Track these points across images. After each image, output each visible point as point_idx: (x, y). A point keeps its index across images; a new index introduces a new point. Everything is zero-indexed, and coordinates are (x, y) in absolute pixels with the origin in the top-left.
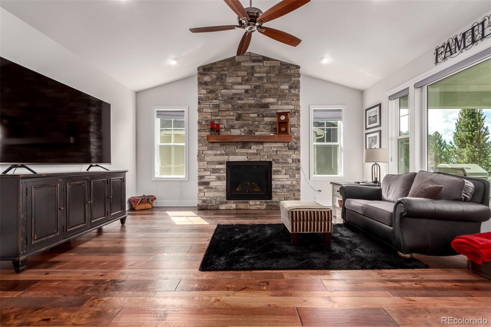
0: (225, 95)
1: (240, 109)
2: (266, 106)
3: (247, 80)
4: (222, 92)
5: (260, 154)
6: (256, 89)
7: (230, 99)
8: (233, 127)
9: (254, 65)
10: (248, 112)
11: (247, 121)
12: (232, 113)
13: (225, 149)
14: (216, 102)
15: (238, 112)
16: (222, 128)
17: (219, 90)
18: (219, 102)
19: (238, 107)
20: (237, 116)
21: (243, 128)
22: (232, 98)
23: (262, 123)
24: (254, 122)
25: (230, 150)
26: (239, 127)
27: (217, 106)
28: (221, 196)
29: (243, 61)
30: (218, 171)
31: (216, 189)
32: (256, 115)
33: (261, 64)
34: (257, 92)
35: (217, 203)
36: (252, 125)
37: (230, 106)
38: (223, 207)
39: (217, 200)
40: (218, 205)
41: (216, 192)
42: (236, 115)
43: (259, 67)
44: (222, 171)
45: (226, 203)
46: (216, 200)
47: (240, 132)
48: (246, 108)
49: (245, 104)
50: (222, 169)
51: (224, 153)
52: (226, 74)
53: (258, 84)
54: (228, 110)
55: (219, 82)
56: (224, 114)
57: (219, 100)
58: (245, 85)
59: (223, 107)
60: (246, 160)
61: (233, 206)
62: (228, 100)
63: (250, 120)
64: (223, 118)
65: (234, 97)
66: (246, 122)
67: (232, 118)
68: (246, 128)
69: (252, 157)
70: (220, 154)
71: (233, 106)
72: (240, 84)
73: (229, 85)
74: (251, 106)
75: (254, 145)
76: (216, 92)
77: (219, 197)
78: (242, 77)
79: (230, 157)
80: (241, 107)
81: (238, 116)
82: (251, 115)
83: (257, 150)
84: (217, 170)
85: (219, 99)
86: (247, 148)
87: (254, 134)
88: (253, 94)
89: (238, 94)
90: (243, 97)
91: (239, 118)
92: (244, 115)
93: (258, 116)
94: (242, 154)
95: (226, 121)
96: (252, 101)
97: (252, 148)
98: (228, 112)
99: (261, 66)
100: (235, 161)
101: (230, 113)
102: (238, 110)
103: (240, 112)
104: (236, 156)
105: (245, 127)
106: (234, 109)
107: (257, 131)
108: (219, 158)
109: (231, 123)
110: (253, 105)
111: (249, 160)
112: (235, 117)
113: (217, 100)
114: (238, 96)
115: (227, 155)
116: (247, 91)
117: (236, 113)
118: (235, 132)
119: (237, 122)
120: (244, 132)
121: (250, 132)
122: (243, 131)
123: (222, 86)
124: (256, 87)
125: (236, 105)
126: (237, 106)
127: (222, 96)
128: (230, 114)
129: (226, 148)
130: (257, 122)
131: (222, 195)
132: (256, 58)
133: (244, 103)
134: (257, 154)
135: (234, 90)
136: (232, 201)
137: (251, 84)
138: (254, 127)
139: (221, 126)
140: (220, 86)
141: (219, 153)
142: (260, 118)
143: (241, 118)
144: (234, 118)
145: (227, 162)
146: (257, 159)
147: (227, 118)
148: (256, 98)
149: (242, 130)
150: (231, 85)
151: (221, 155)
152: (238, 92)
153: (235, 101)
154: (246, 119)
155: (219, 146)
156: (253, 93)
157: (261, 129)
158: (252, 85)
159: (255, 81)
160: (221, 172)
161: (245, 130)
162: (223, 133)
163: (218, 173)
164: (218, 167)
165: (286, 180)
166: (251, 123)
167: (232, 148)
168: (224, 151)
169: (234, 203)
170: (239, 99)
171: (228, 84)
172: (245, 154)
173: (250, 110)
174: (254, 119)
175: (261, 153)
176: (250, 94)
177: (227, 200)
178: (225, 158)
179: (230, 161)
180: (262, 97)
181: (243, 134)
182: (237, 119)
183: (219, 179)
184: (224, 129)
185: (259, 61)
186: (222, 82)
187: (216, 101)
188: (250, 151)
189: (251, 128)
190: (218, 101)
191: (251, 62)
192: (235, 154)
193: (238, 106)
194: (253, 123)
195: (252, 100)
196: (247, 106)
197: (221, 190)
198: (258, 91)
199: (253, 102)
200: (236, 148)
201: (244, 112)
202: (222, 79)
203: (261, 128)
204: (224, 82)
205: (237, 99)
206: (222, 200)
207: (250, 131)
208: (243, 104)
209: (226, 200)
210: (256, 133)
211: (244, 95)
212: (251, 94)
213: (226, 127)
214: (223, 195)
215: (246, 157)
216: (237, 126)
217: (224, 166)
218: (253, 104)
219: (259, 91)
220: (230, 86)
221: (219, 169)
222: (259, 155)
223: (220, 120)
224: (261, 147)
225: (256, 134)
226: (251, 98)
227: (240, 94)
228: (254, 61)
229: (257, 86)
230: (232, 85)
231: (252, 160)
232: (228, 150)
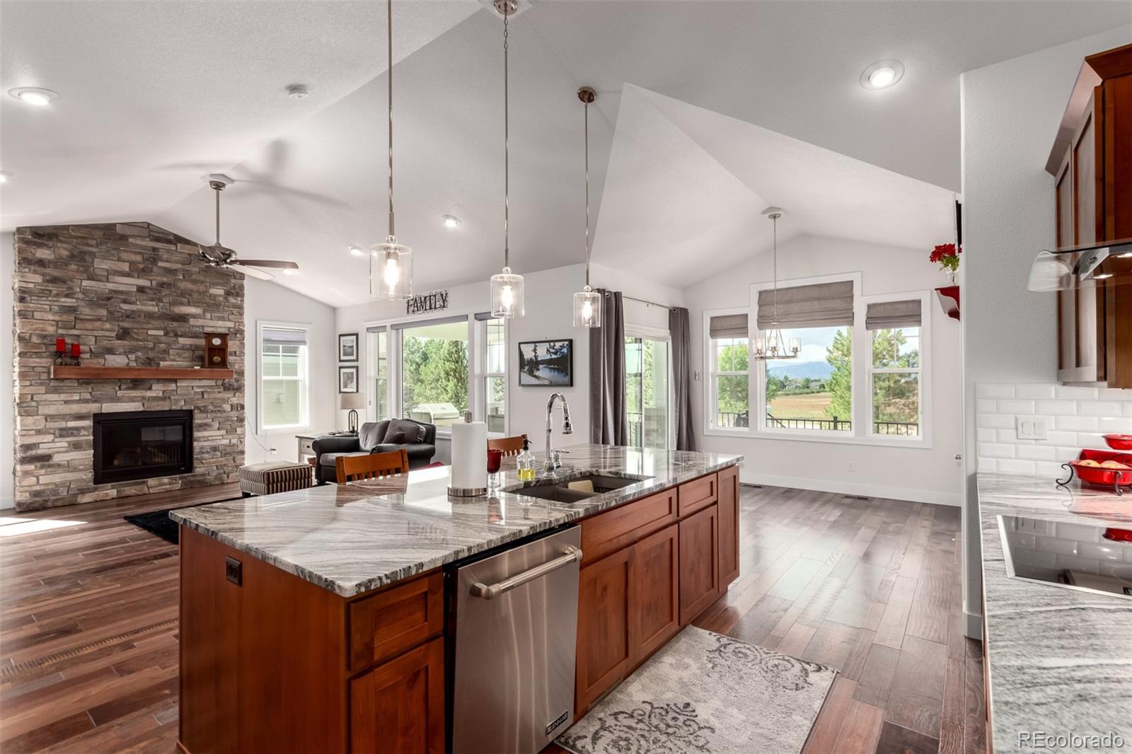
0: (92, 290)
1: (127, 319)
2: (183, 318)
3: (143, 270)
4: (83, 284)
5: (169, 398)
6: (163, 287)
7: (103, 300)
8: (110, 351)
9: (158, 246)
10: (145, 326)
11: (142, 341)
12: (108, 326)
13: (90, 390)
14: (69, 302)
15: (121, 324)
16: (85, 353)
17: (75, 280)
18: (76, 302)
19: (122, 316)
20: (121, 331)
21: (134, 353)
22: (109, 299)
23: (173, 347)
24: (158, 344)
25: (104, 393)
26: (125, 352)
27: (72, 310)
28: (83, 479)
29: (134, 235)
30: (75, 432)
31: (68, 467)
32: (161, 333)
33: (173, 248)
34: (163, 294)
35: (70, 493)
36: (152, 349)
37: (104, 312)
38: (87, 498)
39: (72, 486)
40: (75, 495)
41: (69, 472)
42: (117, 329)
43: (168, 251)
44: (83, 432)
45: (95, 490)
46: (69, 487)
47: (127, 361)
48: (140, 319)
49: (138, 311)
50: (83, 428)
51: (90, 398)
52: (94, 253)
53: (165, 279)
54: (99, 320)
55: (75, 265)
56: (89, 326)
57: (77, 299)
58: (138, 277)
59: (86, 311)
60: (141, 409)
61: (111, 493)
62: (98, 300)
63: (148, 341)
64: (86, 332)
65: (112, 298)
66: (141, 343)
67: (107, 334)
68: (139, 354)
69: (155, 403)
70: (80, 400)
71: (111, 313)
72: (128, 275)
73: (102, 273)
74: (150, 316)
75: (157, 383)
76: (69, 282)
77: (76, 481)
78: (132, 263)
79: (104, 405)
80: (128, 316)
81: (123, 332)
82: (150, 332)
83: (164, 392)
84: (70, 432)
85: (76, 296)
86: (143, 389)
87: (158, 364)
88: (155, 296)
89: (122, 292)
90: (134, 299)
91: (124, 334)
92: (135, 330)
93: (166, 334)
94: (132, 400)
95: (94, 339)
96: (152, 308)
97: (154, 387)
98: (98, 324)
99: (173, 250)
100: (115, 411)
101: (102, 325)
102: (122, 321)
103: (126, 325)
104: (119, 404)
105: (139, 351)
106: (112, 316)
107: (164, 360)
108: (76, 408)
109: (105, 343)
110: (156, 315)
111: (148, 410)
112: (116, 333)
113: (73, 298)
114: (122, 297)
115: (96, 401)
116: (141, 290)
117: (119, 326)
118: (115, 361)
119: (119, 342)
120: (136, 361)
121: (149, 361)
122: (134, 359)
123: (82, 272)
124: (162, 285)
125: (117, 312)
126: (120, 314)
127: (85, 292)
128: (104, 327)
129: (95, 389)
130: (163, 345)
131: (85, 477)
132: (161, 235)
133: (135, 309)
134: (164, 399)
135: (111, 284)
136: (109, 485)
137: (152, 278)
138: (158, 352)
139: (82, 347)
140: (77, 271)
141: (76, 397)
142: (170, 339)
143: (128, 336)
144: (114, 334)
145: (95, 415)
146: (165, 406)
147: (96, 333)
148: (161, 304)
149: (132, 357)
150: (106, 274)
151: (83, 403)
152: (122, 288)
153: (115, 304)
154: (141, 338)
155: (76, 385)
156: (155, 293)
157: (171, 357)
158: (154, 280)
159: (159, 275)
160: (81, 434)
161: (137, 358)
162: (87, 361)
163: (75, 436)
164: (72, 424)
165: (221, 437)
166: (150, 345)
167: (108, 389)
168: (89, 394)
169: (113, 488)
170: (125, 302)
171: (97, 271)
172: (140, 399)
173: (150, 324)
174: (157, 339)
175: (173, 398)
176: (149, 296)
177: (95, 484)
178: (93, 408)
179: (103, 412)
180: (173, 303)
181: (134, 364)
182: (119, 337)
183: (76, 446)
184: (89, 354)
185: (169, 242)
186: (83, 266)
187: (69, 300)
188: (149, 394)
189: (151, 355)
190: (75, 300)
191: (151, 240)
192: (116, 400)
193: (122, 313)
194: (155, 345)
195: (153, 305)
196: (143, 316)
197: (81, 467)
198: (165, 292)
199: (156, 309)
200: (117, 388)
201: (136, 325)
202: (83, 260)
203: (173, 355)
204: (88, 267)
205: (119, 301)
206: (83, 485)
207: (148, 358)
208: (133, 311)
209: (94, 486)
210: (161, 363)
211: (136, 296)
212: (152, 296)
213: (93, 350)
214: (89, 475)
215: (140, 404)
216: (122, 350)
217: (88, 423)
218: (155, 313)
219: (167, 292)
220: (104, 276)
221: (78, 429)
222: (168, 400)
223: (78, 336)
224: (173, 387)
225: (161, 365)
226: (151, 303)
227: (126, 293)
228: (157, 240)
229: (164, 284)
230: (108, 274)
231: (153, 410)
232: (98, 393)
